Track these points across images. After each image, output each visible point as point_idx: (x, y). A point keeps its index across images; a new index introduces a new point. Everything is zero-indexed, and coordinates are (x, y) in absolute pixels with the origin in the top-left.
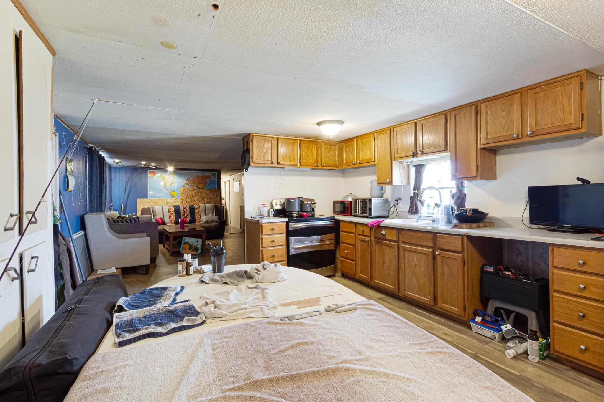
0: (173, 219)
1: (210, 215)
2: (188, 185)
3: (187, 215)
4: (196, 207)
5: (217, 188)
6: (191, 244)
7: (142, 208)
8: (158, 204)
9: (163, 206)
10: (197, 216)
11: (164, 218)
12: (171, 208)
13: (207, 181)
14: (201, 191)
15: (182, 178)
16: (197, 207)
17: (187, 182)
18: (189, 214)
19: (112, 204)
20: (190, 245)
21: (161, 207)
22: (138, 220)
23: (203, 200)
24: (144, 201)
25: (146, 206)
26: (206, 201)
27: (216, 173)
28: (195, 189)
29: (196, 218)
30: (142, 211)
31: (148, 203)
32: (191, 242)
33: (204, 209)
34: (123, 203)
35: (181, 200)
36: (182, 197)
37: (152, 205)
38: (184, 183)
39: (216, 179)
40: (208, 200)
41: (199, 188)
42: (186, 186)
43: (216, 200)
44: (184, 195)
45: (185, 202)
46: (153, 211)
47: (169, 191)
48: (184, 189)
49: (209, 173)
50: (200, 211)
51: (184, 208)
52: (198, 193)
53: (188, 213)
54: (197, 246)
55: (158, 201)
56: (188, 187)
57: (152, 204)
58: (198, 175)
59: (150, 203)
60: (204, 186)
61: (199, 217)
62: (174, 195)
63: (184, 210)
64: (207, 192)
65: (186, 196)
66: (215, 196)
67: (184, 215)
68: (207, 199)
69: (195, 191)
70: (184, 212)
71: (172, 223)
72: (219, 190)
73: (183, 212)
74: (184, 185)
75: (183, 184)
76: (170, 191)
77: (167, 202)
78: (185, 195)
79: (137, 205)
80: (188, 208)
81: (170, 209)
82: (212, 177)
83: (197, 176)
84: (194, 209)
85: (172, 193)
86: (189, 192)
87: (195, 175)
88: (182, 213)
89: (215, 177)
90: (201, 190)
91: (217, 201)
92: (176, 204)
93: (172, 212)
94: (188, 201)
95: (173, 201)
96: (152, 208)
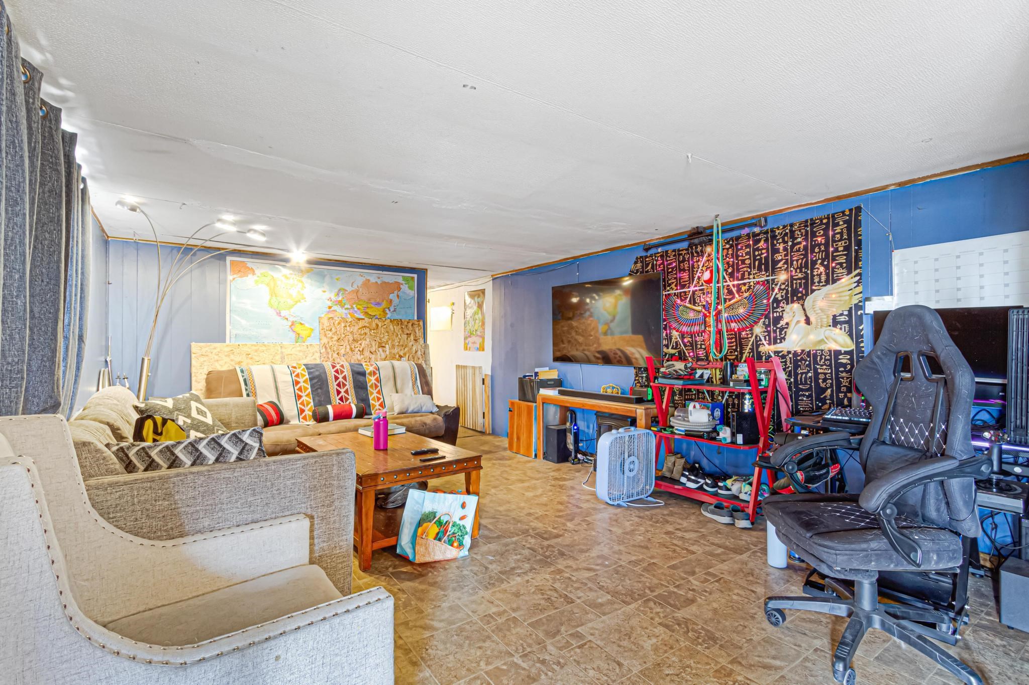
0: (308, 403)
1: (409, 390)
2: (343, 307)
3: (346, 392)
4: (369, 369)
5: (416, 318)
6: (444, 519)
7: (209, 373)
8: (257, 359)
9: (275, 366)
10: (372, 393)
11: (279, 400)
12: (298, 371)
13: (391, 296)
14: (377, 325)
15: (326, 287)
16: (371, 369)
17: (340, 299)
18: (353, 391)
19: (108, 359)
20: (439, 523)
21: (267, 368)
22: (257, 445)
23: (380, 349)
24: (215, 351)
25: (223, 366)
26: (390, 353)
27: (413, 278)
28: (359, 319)
29: (371, 402)
30: (208, 381)
31: (228, 356)
32: (445, 511)
33: (391, 374)
34: (147, 354)
35: (324, 350)
36: (325, 340)
37: (239, 363)
38: (330, 299)
39: (413, 293)
40: (396, 351)
41: (371, 317)
42: (337, 308)
43: (414, 349)
44: (330, 334)
45: (335, 355)
46: (245, 381)
47: (290, 323)
48: (332, 318)
49: (398, 277)
50: (379, 380)
51: (337, 371)
52: (367, 331)
53: (349, 385)
54: (461, 523)
55: (256, 351)
56: (340, 311)
57: (238, 359)
58: (369, 280)
59: (232, 357)
60: (384, 311)
61: (379, 399)
62: (304, 334)
63: (336, 378)
64: (391, 327)
65: (336, 338)
66: (412, 337)
67: (339, 392)
68: (393, 346)
69: (361, 324)
70: (339, 385)
71: (305, 418)
72: (421, 323)
73: (335, 384)
74: (330, 307)
75: (330, 304)
76: (293, 324)
77: (282, 353)
78: (334, 334)
79: (193, 362)
80: (347, 372)
81: (297, 375)
82: (405, 288)
83: (366, 283)
84: (363, 374)
85: (298, 328)
86: (345, 326)
87: (360, 281)
88: (333, 386)
89: (411, 288)
90: (377, 321)
91: (416, 352)
92: (309, 360)
93: (302, 384)
94: (342, 352)
95: (300, 351)
96: (242, 371)
